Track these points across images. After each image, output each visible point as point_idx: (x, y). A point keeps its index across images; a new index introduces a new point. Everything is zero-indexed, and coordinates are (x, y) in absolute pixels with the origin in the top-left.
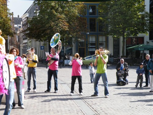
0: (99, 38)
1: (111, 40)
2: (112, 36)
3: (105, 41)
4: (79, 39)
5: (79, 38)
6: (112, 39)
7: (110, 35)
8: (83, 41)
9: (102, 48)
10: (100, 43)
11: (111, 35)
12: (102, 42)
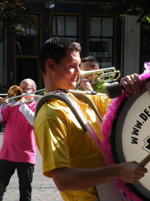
0: (92, 24)
1: (132, 31)
2: (137, 18)
3: (111, 35)
4: (19, 27)
5: (17, 21)
6: (137, 28)
7: (130, 14)
8: (33, 32)
9: (91, 60)
10: (91, 43)
11: (135, 13)
12: (99, 40)
